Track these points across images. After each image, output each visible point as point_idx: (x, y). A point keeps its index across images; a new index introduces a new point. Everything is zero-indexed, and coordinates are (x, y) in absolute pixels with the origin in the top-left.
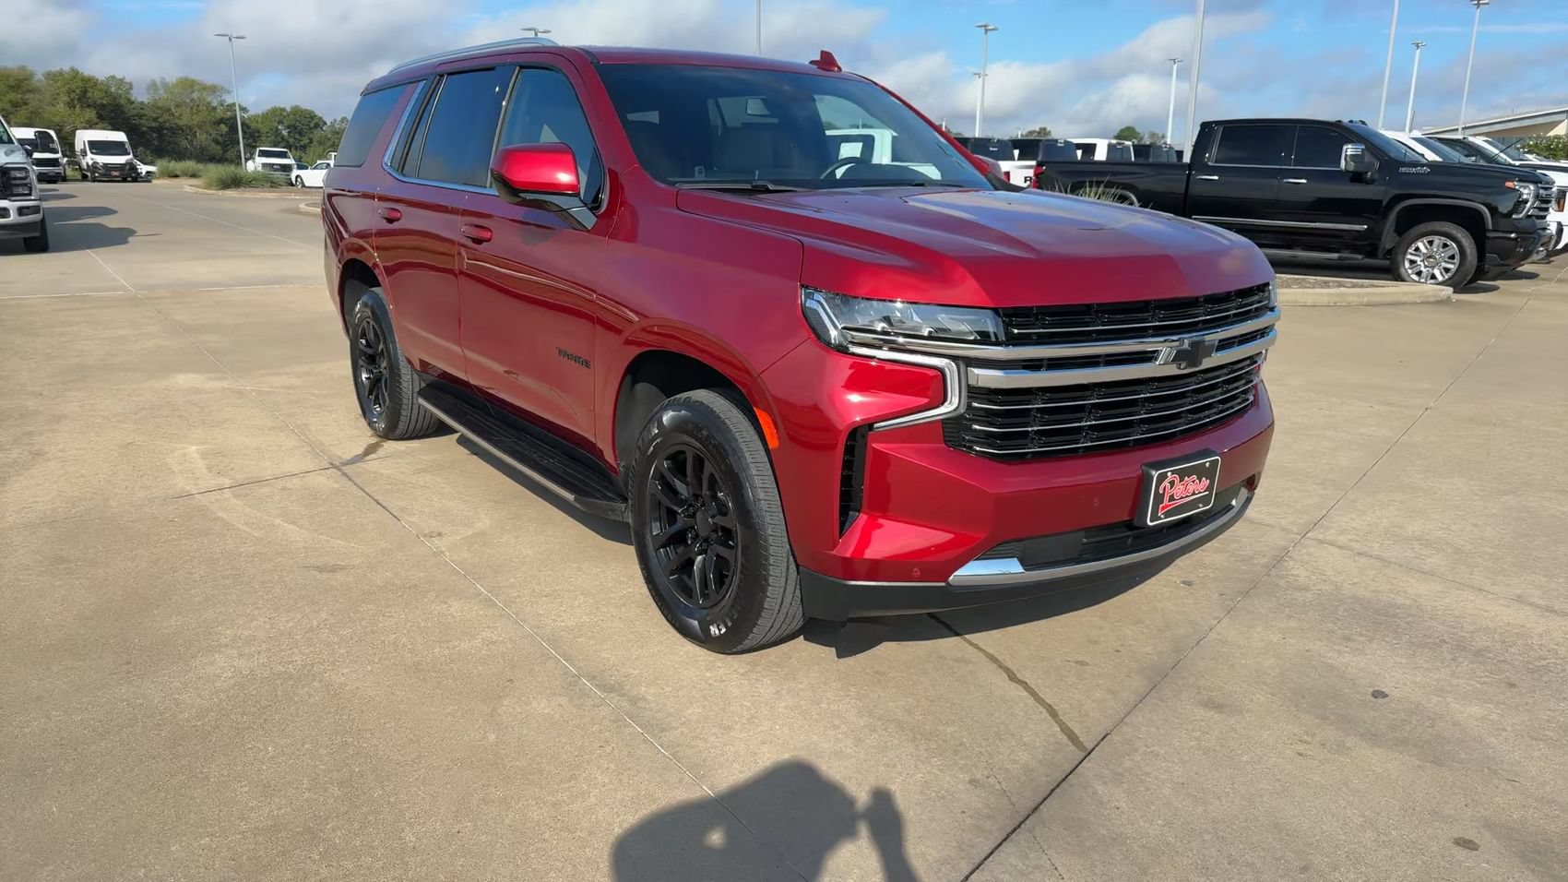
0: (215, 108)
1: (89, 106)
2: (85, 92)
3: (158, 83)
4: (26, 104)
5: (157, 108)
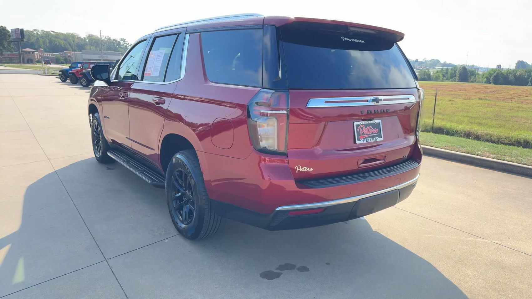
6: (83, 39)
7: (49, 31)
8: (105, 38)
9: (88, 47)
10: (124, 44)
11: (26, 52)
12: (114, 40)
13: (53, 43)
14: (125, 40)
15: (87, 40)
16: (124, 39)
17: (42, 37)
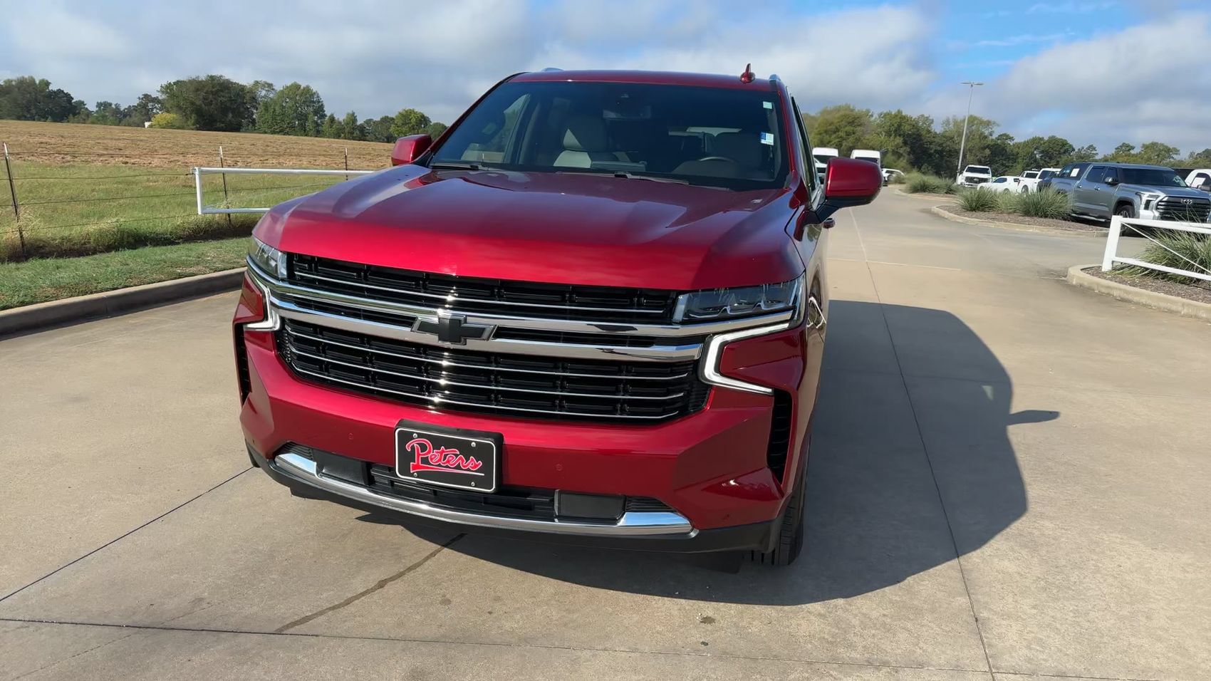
0: (986, 137)
1: (900, 135)
2: (900, 126)
3: (951, 121)
4: (854, 133)
5: (944, 137)
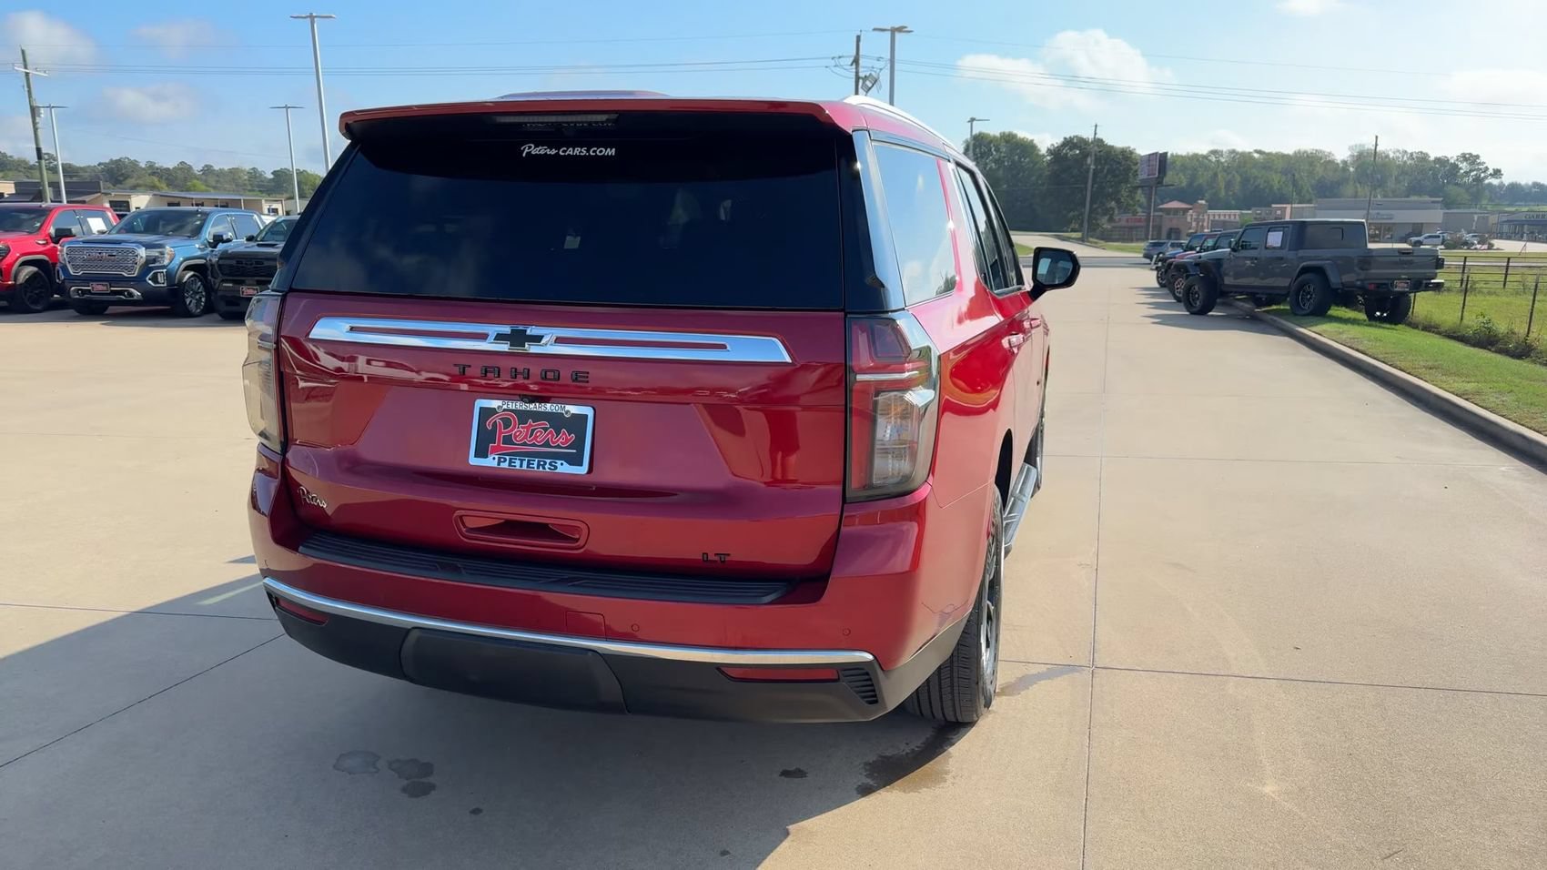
6: (1341, 165)
7: (1250, 153)
8: (1408, 159)
9: (1349, 190)
10: (1471, 171)
11: (1168, 211)
12: (1438, 160)
13: (1252, 182)
14: (1478, 157)
15: (1351, 169)
16: (1474, 154)
17: (1227, 170)
